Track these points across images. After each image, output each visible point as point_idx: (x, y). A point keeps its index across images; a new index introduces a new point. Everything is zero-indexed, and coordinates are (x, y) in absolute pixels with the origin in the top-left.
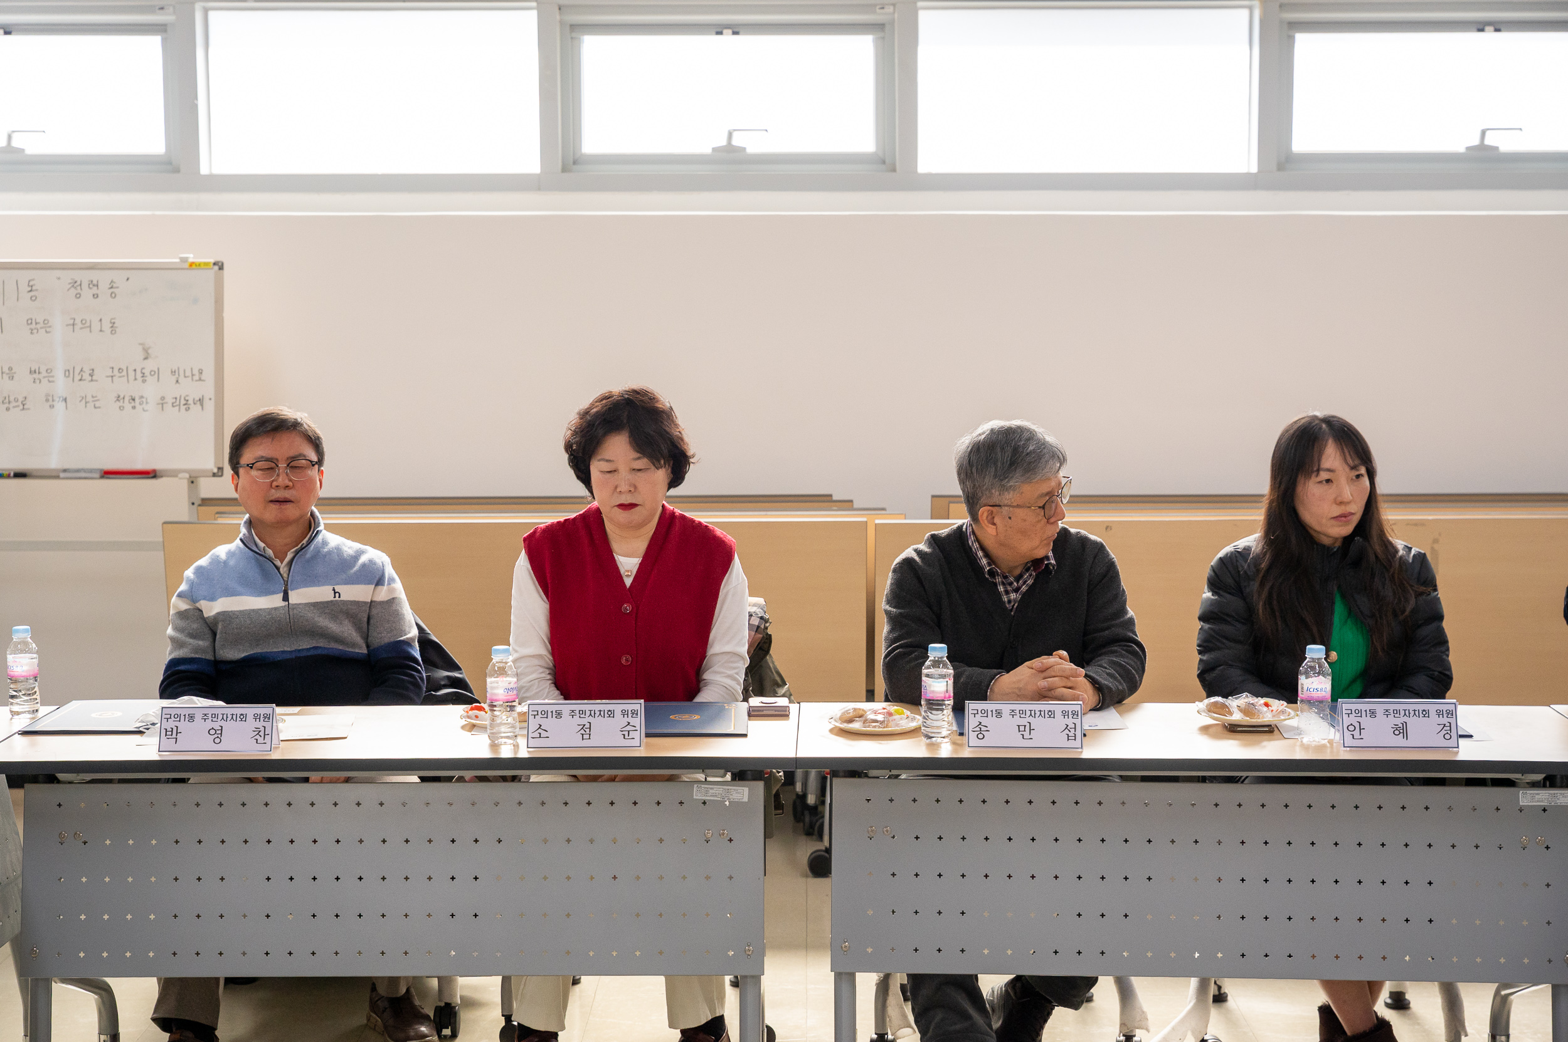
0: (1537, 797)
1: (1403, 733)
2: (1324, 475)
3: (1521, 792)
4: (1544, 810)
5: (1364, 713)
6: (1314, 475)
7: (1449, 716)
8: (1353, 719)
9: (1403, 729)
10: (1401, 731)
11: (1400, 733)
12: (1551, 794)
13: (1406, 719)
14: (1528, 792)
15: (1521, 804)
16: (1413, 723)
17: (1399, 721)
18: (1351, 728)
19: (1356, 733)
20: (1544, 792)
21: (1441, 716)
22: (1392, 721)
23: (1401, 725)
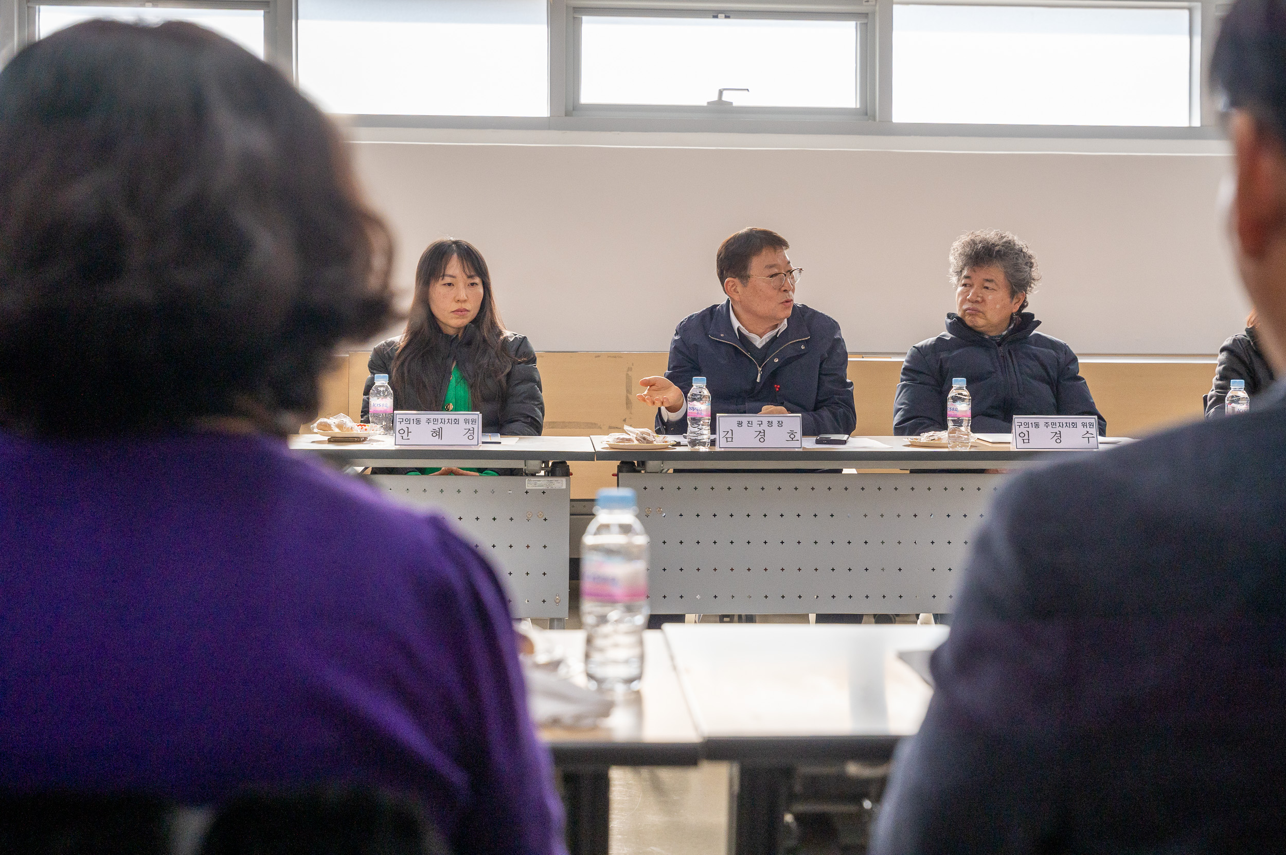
0: (538, 483)
1: (439, 435)
2: (448, 280)
3: (527, 480)
4: (544, 493)
5: (412, 421)
6: (441, 278)
7: (474, 423)
8: (404, 426)
9: (439, 433)
10: (438, 434)
11: (437, 435)
12: (549, 481)
13: (442, 425)
14: (532, 479)
15: (527, 488)
16: (446, 428)
17: (436, 427)
18: (402, 432)
19: (405, 436)
20: (544, 479)
21: (467, 423)
22: (432, 426)
23: (438, 430)
